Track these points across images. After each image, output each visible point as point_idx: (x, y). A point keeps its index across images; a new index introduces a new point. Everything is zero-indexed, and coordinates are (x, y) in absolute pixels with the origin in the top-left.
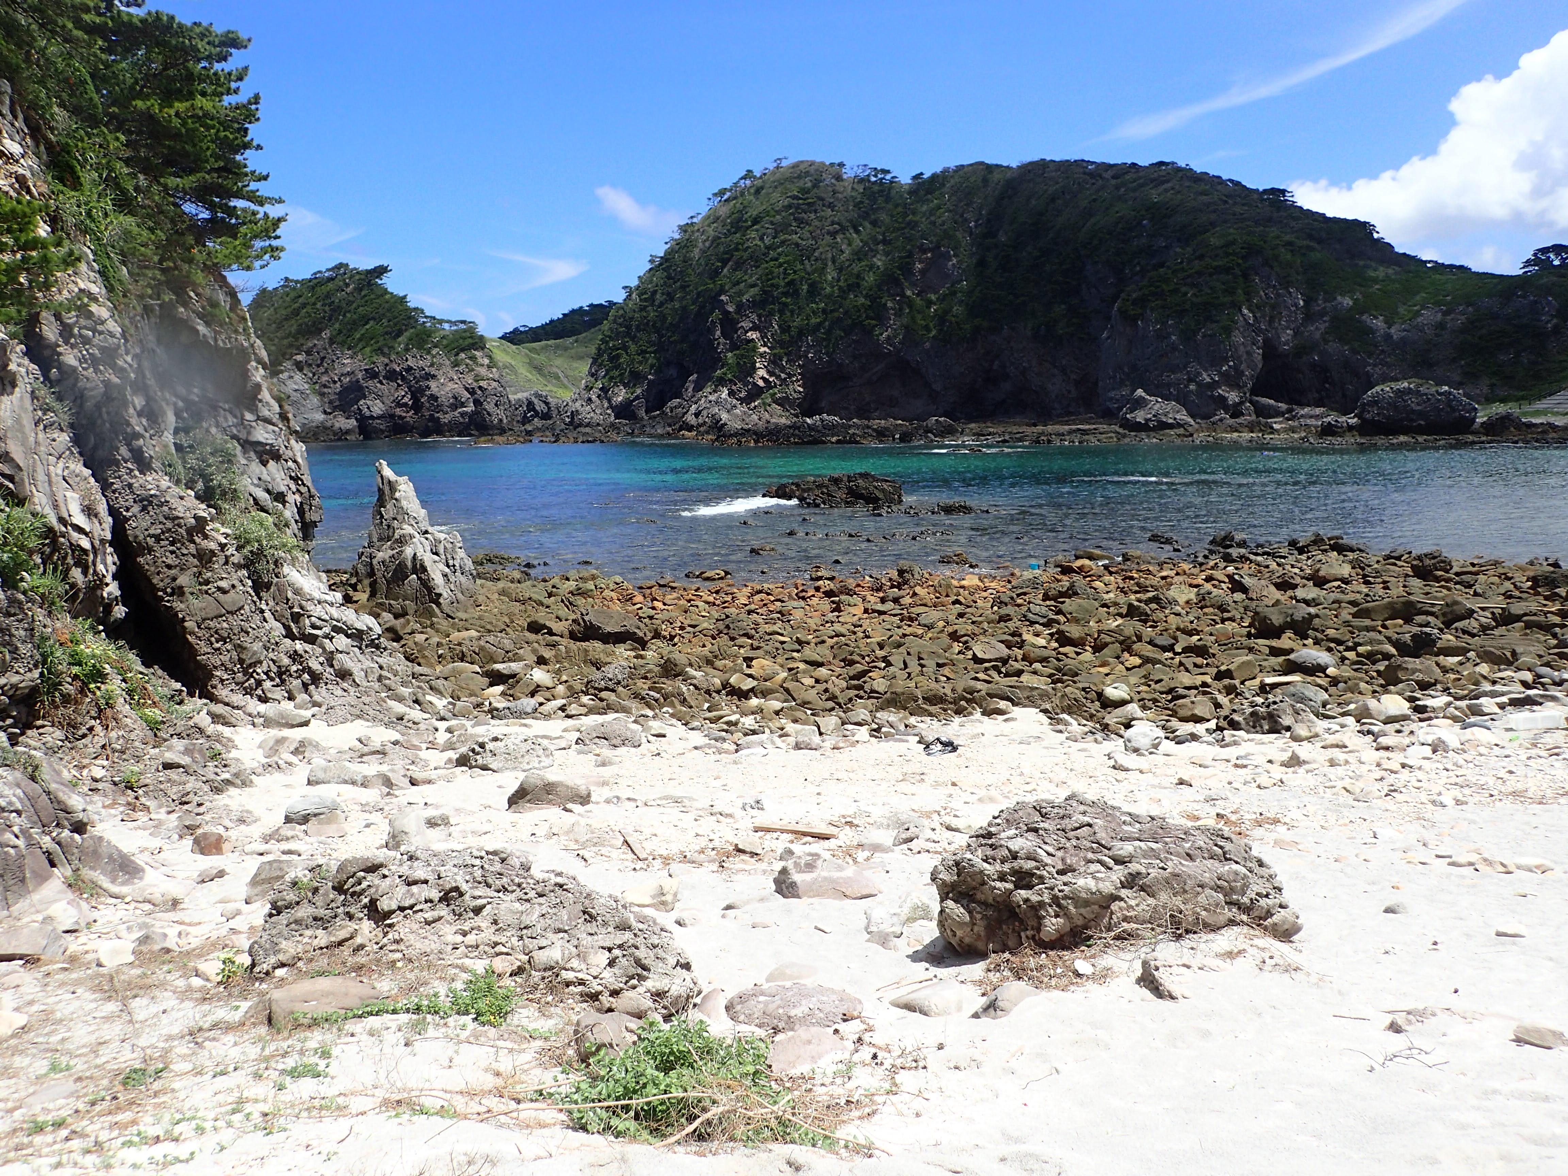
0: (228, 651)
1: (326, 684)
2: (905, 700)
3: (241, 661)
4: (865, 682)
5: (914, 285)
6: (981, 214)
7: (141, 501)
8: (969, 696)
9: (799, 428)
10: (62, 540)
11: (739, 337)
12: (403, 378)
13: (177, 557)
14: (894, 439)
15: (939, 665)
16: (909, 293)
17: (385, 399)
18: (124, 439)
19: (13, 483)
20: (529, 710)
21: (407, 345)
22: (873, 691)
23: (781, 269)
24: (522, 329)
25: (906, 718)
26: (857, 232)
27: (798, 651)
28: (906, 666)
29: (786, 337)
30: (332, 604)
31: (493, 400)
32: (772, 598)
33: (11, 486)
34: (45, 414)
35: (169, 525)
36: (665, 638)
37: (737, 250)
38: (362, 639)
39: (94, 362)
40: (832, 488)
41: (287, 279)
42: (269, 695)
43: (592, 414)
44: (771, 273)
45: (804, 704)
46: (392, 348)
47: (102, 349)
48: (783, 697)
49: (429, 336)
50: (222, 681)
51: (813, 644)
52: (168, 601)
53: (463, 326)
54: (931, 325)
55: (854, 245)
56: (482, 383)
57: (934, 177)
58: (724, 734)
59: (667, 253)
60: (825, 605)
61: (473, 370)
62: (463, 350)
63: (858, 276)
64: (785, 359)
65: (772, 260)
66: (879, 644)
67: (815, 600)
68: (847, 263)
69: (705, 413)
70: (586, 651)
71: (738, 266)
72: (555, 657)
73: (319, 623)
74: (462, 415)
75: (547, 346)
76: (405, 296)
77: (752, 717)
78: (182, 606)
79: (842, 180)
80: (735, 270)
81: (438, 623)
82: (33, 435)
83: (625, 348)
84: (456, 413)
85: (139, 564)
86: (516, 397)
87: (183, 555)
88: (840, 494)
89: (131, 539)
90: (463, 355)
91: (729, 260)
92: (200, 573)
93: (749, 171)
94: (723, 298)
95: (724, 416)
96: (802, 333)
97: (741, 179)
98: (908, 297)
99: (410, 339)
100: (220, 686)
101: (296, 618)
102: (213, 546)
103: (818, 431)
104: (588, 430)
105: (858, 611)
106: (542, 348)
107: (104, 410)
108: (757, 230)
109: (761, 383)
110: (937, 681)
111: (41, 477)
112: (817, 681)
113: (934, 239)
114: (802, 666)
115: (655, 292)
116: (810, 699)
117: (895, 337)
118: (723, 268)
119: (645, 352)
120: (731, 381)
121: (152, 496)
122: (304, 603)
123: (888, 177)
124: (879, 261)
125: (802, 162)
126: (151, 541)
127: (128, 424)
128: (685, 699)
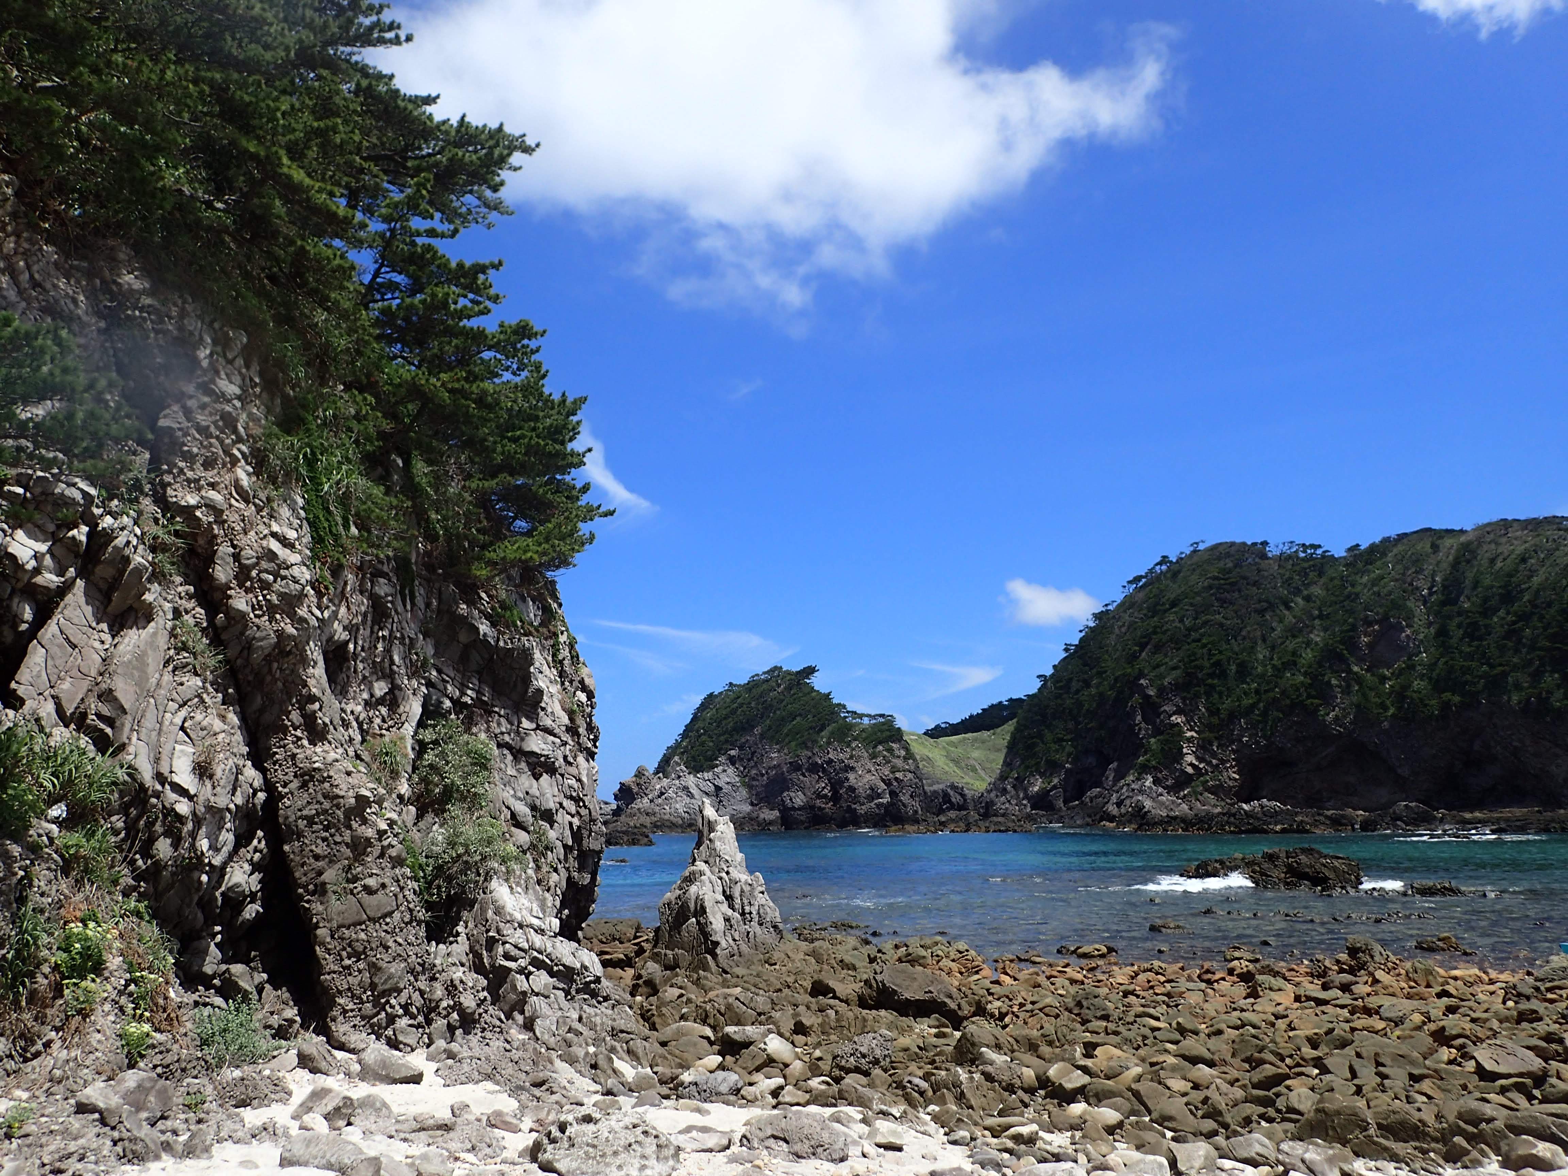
0: (360, 971)
1: (483, 1030)
2: (1343, 1127)
3: (373, 986)
4: (1278, 1095)
5: (1360, 660)
6: (1434, 581)
7: (302, 776)
8: (1470, 1129)
9: (1234, 815)
10: (154, 800)
11: (1162, 721)
12: (824, 770)
13: (328, 846)
14: (1353, 829)
15: (1415, 1079)
16: (1356, 669)
17: (806, 791)
18: (298, 702)
19: (112, 728)
20: (724, 1088)
21: (829, 738)
22: (1291, 1110)
23: (1205, 650)
24: (943, 726)
25: (1346, 1160)
26: (1288, 608)
27: (1176, 1043)
28: (1354, 1074)
29: (1215, 720)
30: (541, 931)
31: (908, 791)
32: (1162, 979)
33: (108, 730)
34: (178, 654)
35: (327, 805)
36: (992, 1016)
37: (1155, 633)
38: (573, 981)
39: (272, 610)
40: (1265, 866)
41: (731, 684)
42: (401, 1038)
43: (1007, 805)
44: (1194, 654)
45: (1164, 1120)
46: (816, 741)
47: (282, 596)
48: (1127, 1106)
49: (849, 730)
50: (345, 1012)
51: (1202, 1035)
52: (308, 902)
53: (881, 720)
54: (1388, 702)
55: (1286, 622)
56: (898, 775)
57: (1373, 548)
58: (1006, 1156)
59: (1081, 640)
60: (1241, 989)
61: (889, 762)
62: (880, 743)
63: (1294, 653)
64: (1216, 744)
65: (1194, 641)
66: (1309, 1039)
67: (1224, 986)
68: (1279, 641)
69: (1128, 802)
70: (865, 1020)
71: (1158, 648)
72: (821, 1025)
73: (514, 952)
74: (879, 806)
75: (964, 739)
76: (829, 694)
77: (1069, 1134)
78: (320, 908)
79: (1268, 558)
80: (1154, 653)
81: (706, 978)
82: (157, 675)
83: (1040, 736)
84: (872, 805)
85: (284, 852)
86: (932, 789)
87: (336, 843)
88: (1277, 873)
89: (281, 820)
90: (880, 748)
91: (1147, 644)
92: (350, 868)
93: (1164, 557)
94: (1142, 681)
95: (1148, 804)
96: (1233, 716)
97: (1157, 564)
98: (1356, 673)
99: (832, 733)
100: (341, 1019)
101: (491, 943)
102: (370, 833)
103: (1258, 819)
104: (1000, 819)
105: (1286, 999)
106: (960, 742)
107: (275, 665)
108: (1175, 613)
109: (1190, 770)
110: (1409, 1100)
111: (149, 722)
112: (1196, 1087)
113: (1381, 611)
114: (1171, 1060)
115: (1071, 680)
116: (1173, 1113)
117: (1345, 717)
118: (1141, 651)
119: (1062, 740)
120: (1155, 768)
121: (315, 769)
122: (502, 925)
123: (1319, 551)
124: (1317, 637)
125: (1221, 544)
126: (302, 824)
127: (305, 685)
128: (962, 1093)
